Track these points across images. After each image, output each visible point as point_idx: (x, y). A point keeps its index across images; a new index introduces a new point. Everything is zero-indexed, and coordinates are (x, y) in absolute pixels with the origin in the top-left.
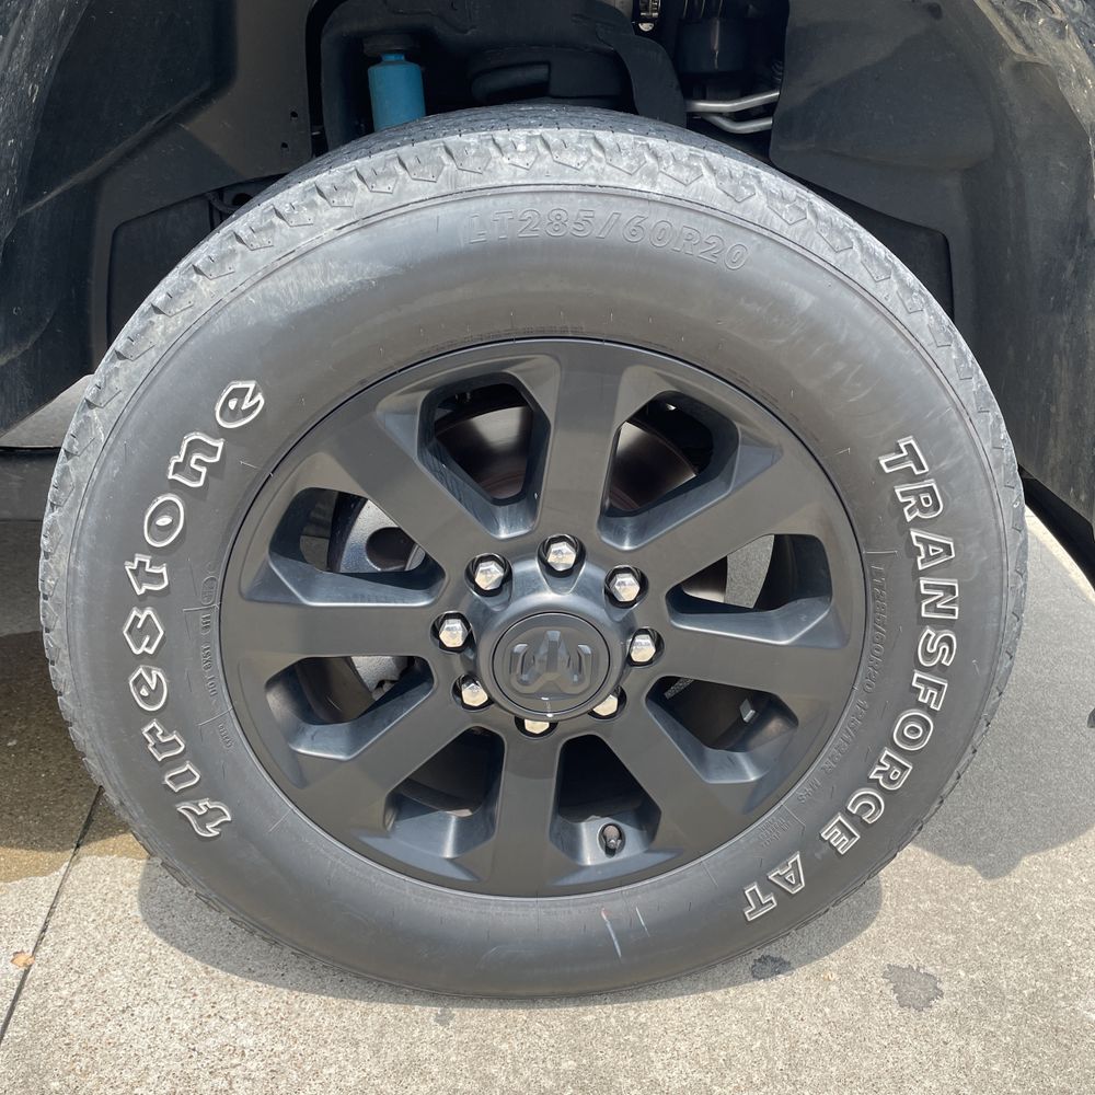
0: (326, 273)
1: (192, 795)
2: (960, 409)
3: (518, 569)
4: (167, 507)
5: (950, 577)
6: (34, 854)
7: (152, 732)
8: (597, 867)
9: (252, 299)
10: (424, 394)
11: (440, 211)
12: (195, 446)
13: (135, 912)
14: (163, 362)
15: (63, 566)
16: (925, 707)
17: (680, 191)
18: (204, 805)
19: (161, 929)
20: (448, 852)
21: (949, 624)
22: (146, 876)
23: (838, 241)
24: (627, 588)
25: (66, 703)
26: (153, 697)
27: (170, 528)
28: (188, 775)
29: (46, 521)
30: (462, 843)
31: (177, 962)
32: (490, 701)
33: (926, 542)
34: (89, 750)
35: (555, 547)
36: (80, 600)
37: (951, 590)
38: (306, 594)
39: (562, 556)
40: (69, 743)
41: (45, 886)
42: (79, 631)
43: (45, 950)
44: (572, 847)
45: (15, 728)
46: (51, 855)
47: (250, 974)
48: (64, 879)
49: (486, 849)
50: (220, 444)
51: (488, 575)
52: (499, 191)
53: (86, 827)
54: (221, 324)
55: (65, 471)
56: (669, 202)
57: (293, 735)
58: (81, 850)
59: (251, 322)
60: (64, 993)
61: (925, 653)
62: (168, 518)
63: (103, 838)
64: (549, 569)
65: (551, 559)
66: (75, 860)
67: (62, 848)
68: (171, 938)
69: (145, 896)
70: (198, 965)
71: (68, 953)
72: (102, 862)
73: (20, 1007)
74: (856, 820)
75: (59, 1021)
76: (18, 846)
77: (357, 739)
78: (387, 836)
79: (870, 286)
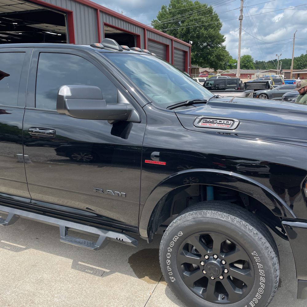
0: (190, 223)
1: (171, 276)
2: (262, 249)
3: (210, 257)
4: (172, 243)
5: (263, 270)
6: (154, 281)
7: (168, 267)
8: (220, 301)
9: (183, 224)
10: (200, 235)
11: (201, 218)
12: (176, 237)
13: (164, 292)
14: (174, 228)
15: (162, 247)
16: (262, 288)
17: (226, 220)
18: (172, 278)
19: (167, 295)
20: (201, 293)
21: (264, 277)
22: (166, 288)
23: (245, 227)
24: (224, 262)
25: (160, 262)
26: (169, 263)
27: (173, 245)
28: (171, 274)
29: (161, 241)
30: (203, 292)
31: (168, 300)
32: (206, 274)
33: (259, 265)
34: (162, 268)
35: (215, 255)
36: (163, 251)
37: (263, 272)
38: (186, 255)
39: (215, 256)
40: (160, 267)
41: (154, 285)
42: (163, 254)
43: (153, 294)
44: (218, 297)
45: (154, 263)
46: (155, 282)
47: (176, 304)
48: (157, 285)
49: (206, 294)
50: (178, 237)
51: (207, 257)
52: (207, 217)
53: (160, 279)
54: (180, 226)
55: (164, 237)
56: (225, 221)
57: (183, 271)
58: (159, 282)
59: (182, 226)
60: (155, 299)
61: (261, 280)
62: (172, 244)
63: (162, 281)
64: (214, 258)
65: (214, 256)
66: (158, 283)
67: (157, 281)
68: (168, 296)
69: (166, 290)
70: (170, 301)
71: (156, 294)
72: (162, 284)
73: (150, 299)
74: (254, 302)
75: (154, 302)
76: (152, 280)
77: (191, 274)
78: (193, 288)
79: (249, 233)
